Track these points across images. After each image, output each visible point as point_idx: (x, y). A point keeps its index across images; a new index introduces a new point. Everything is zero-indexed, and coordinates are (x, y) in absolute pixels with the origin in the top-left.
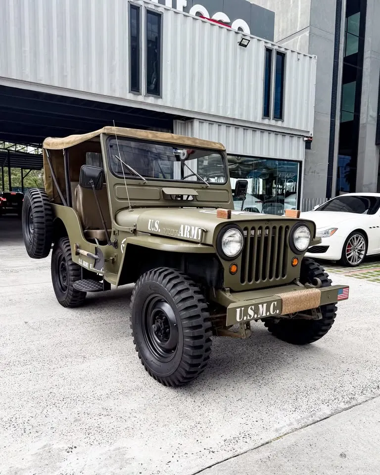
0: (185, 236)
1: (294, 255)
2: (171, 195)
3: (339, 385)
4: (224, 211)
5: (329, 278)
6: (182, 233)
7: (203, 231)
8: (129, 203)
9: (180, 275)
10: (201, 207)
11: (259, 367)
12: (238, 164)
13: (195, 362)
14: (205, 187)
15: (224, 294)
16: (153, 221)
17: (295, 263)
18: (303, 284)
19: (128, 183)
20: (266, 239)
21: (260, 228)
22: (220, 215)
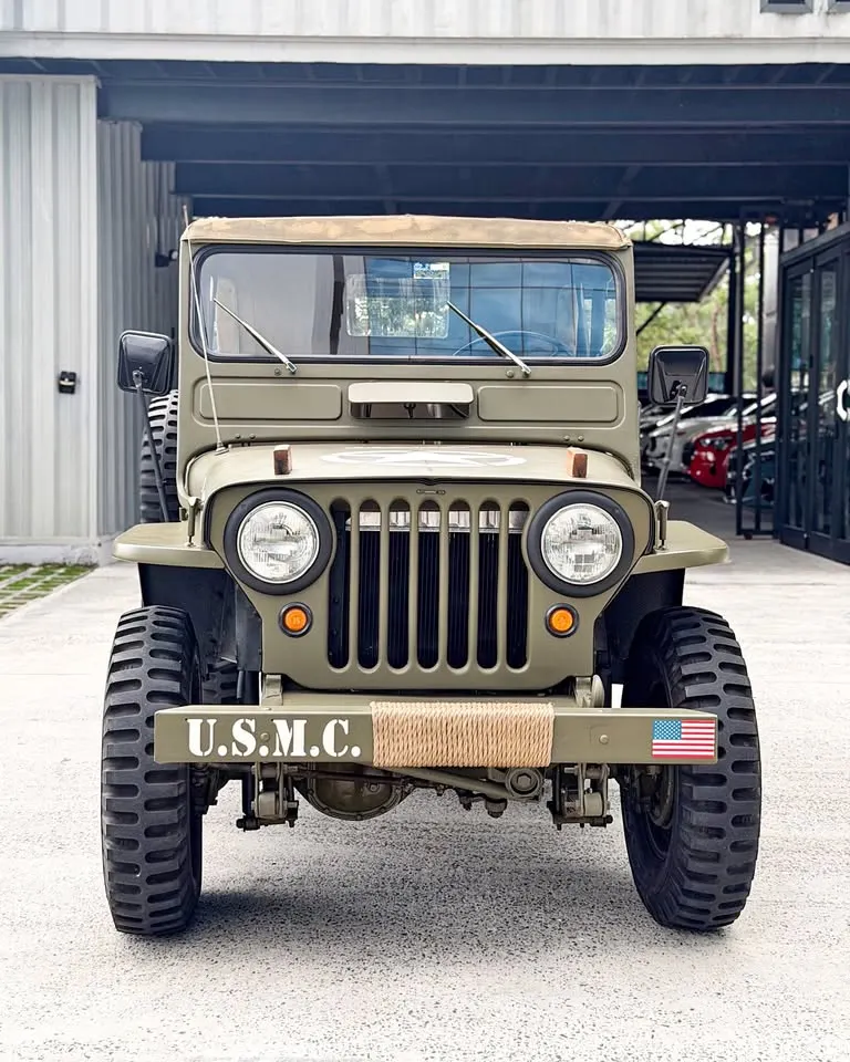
8: (218, 431)
14: (518, 376)
19: (214, 374)
21: (403, 505)
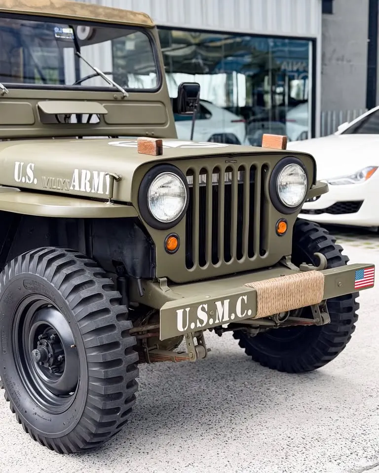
0: (83, 189)
1: (280, 216)
2: (56, 115)
3: (360, 432)
4: (150, 142)
5: (343, 253)
6: (76, 183)
7: (113, 178)
9: (76, 259)
10: (115, 136)
11: (227, 414)
12: (193, 48)
13: (110, 405)
14: (119, 98)
15: (157, 288)
16: (22, 164)
17: (282, 229)
18: (298, 264)
20: (228, 188)
21: (217, 170)
22: (143, 148)
